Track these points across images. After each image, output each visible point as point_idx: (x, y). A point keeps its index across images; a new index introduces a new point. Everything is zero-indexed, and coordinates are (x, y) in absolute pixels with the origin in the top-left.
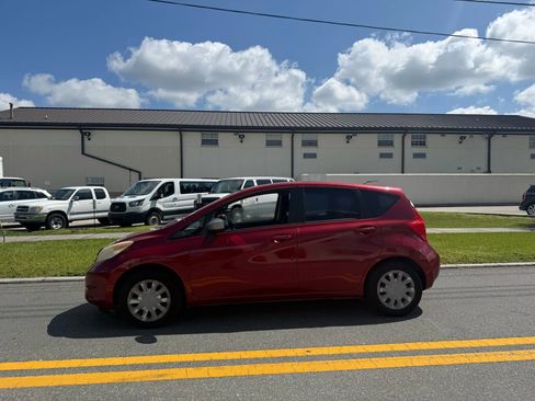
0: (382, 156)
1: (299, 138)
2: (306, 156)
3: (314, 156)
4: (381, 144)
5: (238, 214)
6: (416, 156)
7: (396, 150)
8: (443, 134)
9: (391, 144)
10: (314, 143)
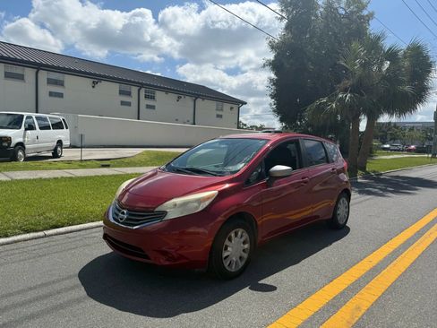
0: (123, 103)
1: (43, 75)
2: (51, 94)
3: (61, 95)
4: (122, 93)
5: (20, 153)
6: (149, 107)
7: (133, 100)
8: (167, 92)
9: (129, 94)
10: (60, 83)
